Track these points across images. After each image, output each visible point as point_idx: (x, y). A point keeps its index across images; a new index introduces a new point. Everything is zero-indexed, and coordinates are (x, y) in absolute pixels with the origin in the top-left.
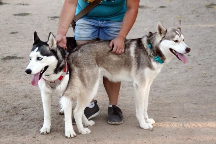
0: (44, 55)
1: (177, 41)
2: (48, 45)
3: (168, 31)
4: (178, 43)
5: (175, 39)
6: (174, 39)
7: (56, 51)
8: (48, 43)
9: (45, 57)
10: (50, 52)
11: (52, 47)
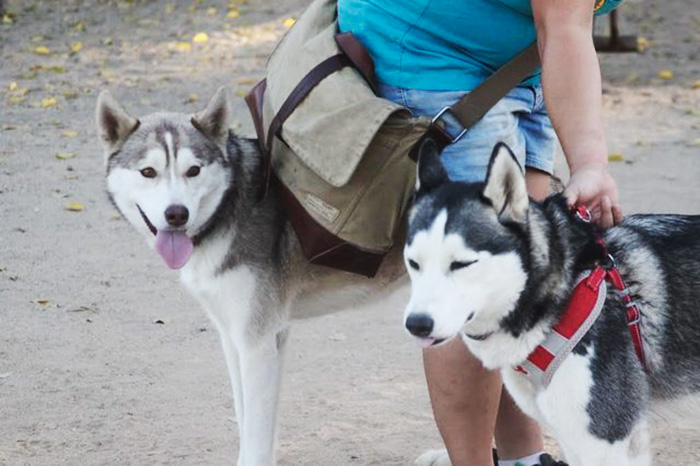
0: (479, 248)
1: (150, 173)
2: (487, 202)
3: (143, 126)
4: (156, 179)
5: (145, 164)
6: (141, 161)
7: (524, 228)
8: (487, 193)
9: (485, 255)
10: (501, 231)
11: (508, 210)
